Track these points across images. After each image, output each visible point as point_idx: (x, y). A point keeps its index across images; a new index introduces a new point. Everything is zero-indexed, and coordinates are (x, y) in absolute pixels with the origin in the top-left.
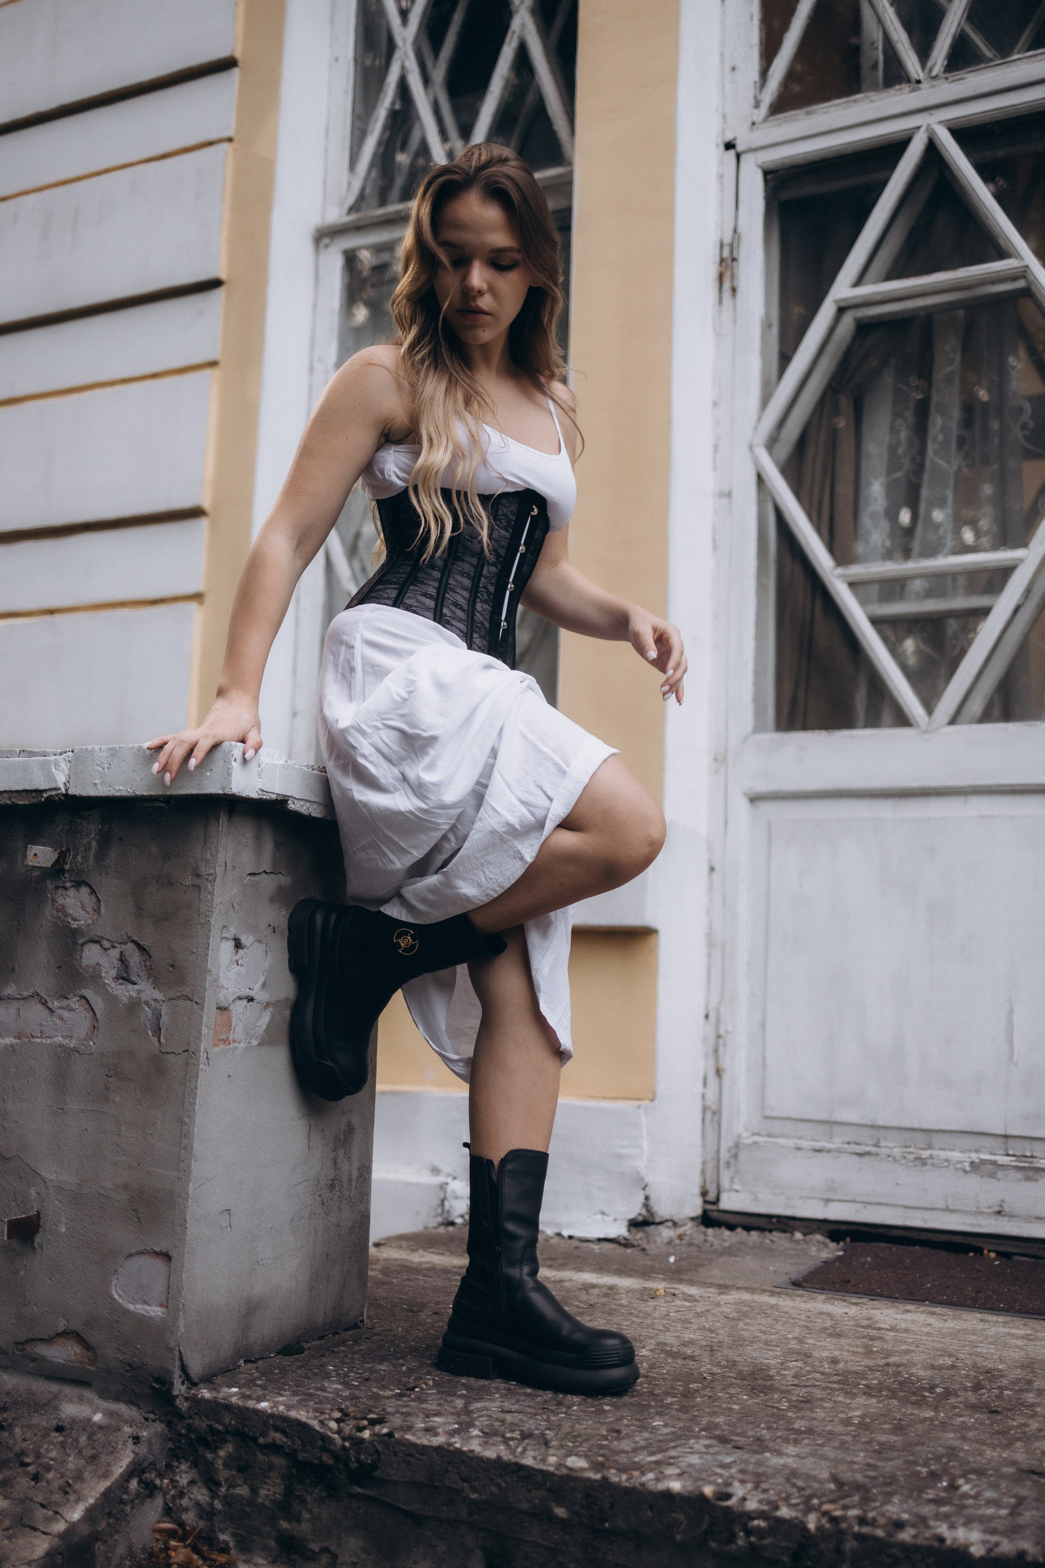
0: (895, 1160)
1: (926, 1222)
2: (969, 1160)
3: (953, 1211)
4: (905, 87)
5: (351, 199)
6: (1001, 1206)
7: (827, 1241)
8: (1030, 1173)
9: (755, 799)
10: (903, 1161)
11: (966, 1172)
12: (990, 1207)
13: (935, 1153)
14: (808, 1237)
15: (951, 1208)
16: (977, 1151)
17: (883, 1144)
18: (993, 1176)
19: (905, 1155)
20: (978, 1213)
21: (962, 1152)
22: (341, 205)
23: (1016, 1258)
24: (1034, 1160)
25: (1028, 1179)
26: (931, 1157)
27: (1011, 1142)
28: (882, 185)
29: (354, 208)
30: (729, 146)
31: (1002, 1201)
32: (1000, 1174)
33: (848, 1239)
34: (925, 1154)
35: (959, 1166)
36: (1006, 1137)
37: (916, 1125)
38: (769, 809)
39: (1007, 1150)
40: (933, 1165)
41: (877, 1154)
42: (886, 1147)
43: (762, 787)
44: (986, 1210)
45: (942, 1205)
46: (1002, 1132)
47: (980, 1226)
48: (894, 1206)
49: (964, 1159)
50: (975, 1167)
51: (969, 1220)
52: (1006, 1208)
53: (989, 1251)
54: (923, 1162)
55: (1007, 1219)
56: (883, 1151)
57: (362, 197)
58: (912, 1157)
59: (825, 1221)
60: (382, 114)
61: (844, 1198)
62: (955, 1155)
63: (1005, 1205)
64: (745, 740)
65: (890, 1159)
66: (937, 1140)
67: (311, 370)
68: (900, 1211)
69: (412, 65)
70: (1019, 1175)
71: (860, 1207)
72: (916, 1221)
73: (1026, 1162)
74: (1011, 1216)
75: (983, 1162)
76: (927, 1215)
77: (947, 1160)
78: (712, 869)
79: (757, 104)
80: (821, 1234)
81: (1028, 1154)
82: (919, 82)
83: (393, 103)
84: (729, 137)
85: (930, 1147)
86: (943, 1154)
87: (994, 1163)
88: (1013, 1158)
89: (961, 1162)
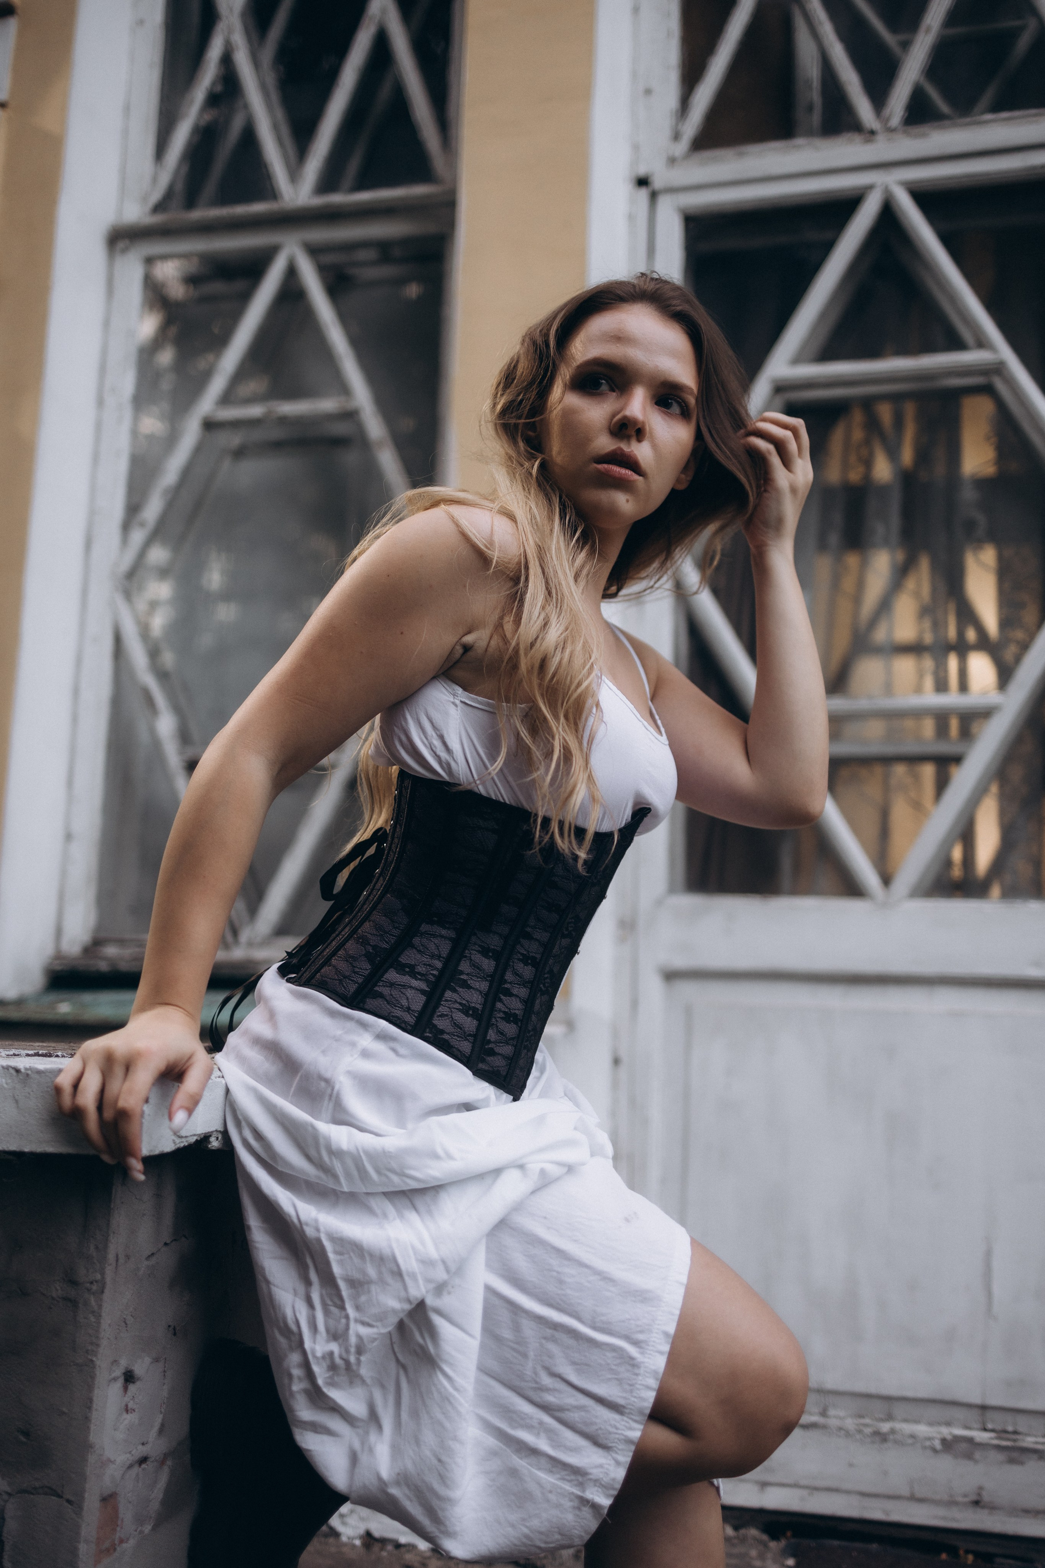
0: (848, 1434)
1: (887, 1513)
2: (939, 1436)
3: (921, 1500)
4: (857, 138)
5: (156, 196)
6: (979, 1495)
7: (765, 1537)
8: (1015, 1455)
9: (671, 976)
10: (858, 1437)
11: (935, 1451)
12: (965, 1496)
13: (898, 1426)
14: (743, 1531)
15: (918, 1495)
16: (948, 1424)
17: (832, 1412)
18: (969, 1456)
19: (861, 1428)
20: (951, 1503)
21: (931, 1424)
22: (144, 199)
23: (999, 1560)
24: (1018, 1437)
25: (1012, 1461)
26: (893, 1431)
27: (989, 1414)
28: (827, 248)
29: (158, 208)
30: (642, 182)
31: (981, 1488)
32: (978, 1455)
33: (789, 1534)
34: (885, 1427)
35: (928, 1443)
36: (984, 1408)
37: (872, 1389)
38: (688, 990)
39: (984, 1423)
40: (896, 1442)
41: (824, 1427)
42: (836, 1417)
43: (680, 962)
44: (960, 1499)
45: (905, 1491)
46: (977, 1400)
47: (954, 1519)
48: (848, 1492)
49: (935, 1435)
50: (948, 1445)
51: (941, 1511)
52: (986, 1497)
53: (967, 1552)
54: (882, 1437)
55: (986, 1511)
56: (833, 1422)
57: (169, 195)
58: (868, 1431)
59: (761, 1512)
60: (199, 94)
61: (785, 1481)
62: (922, 1429)
63: (984, 1493)
64: (659, 903)
65: (843, 1432)
66: (899, 1410)
67: (100, 402)
68: (855, 1500)
69: (239, 40)
70: (1000, 1457)
71: (804, 1493)
72: (875, 1512)
73: (1008, 1440)
74: (993, 1508)
75: (957, 1439)
76: (890, 1505)
77: (913, 1436)
78: (616, 1061)
79: (676, 136)
80: (757, 1528)
81: (1010, 1428)
82: (872, 133)
83: (214, 84)
84: (642, 171)
85: (890, 1417)
86: (908, 1428)
87: (970, 1440)
88: (992, 1435)
89: (930, 1439)
